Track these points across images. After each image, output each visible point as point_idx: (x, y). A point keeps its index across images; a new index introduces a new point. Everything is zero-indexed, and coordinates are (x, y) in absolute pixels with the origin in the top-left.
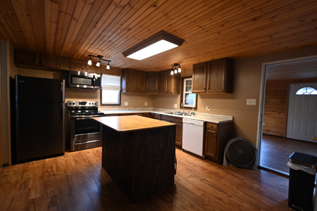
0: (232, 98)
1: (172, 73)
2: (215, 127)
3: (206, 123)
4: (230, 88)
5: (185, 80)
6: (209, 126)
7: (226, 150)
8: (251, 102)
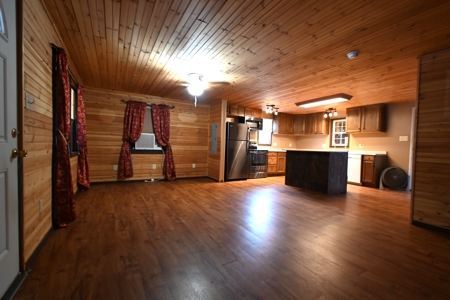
0: (386, 136)
1: (326, 116)
2: (372, 158)
3: (363, 156)
4: (384, 128)
5: (334, 122)
6: (365, 158)
7: (382, 176)
8: (403, 139)
